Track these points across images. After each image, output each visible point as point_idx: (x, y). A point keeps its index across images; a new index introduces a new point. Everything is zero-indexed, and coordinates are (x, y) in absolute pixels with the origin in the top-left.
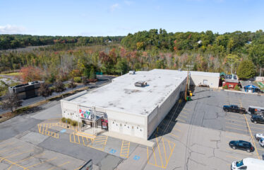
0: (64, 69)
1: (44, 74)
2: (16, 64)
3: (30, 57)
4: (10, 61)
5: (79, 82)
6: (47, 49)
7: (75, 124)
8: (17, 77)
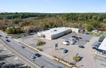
0: (40, 26)
1: (35, 27)
2: (27, 24)
3: (31, 22)
4: (26, 23)
5: (43, 30)
6: (36, 19)
7: (40, 37)
8: (28, 28)
